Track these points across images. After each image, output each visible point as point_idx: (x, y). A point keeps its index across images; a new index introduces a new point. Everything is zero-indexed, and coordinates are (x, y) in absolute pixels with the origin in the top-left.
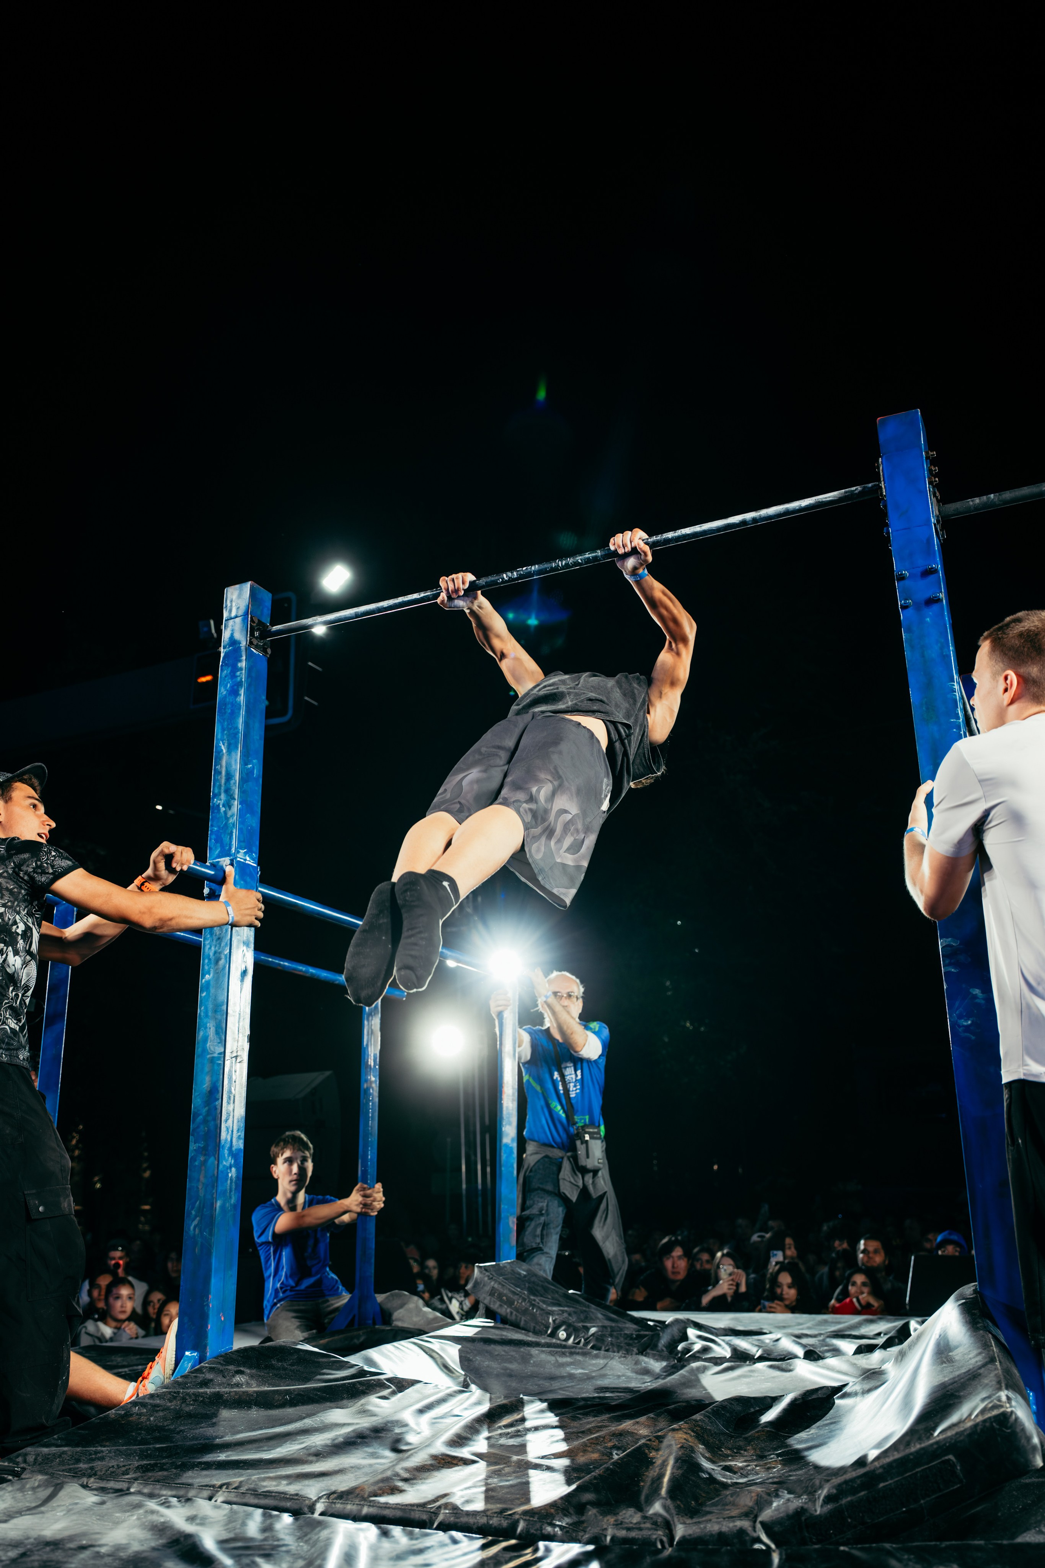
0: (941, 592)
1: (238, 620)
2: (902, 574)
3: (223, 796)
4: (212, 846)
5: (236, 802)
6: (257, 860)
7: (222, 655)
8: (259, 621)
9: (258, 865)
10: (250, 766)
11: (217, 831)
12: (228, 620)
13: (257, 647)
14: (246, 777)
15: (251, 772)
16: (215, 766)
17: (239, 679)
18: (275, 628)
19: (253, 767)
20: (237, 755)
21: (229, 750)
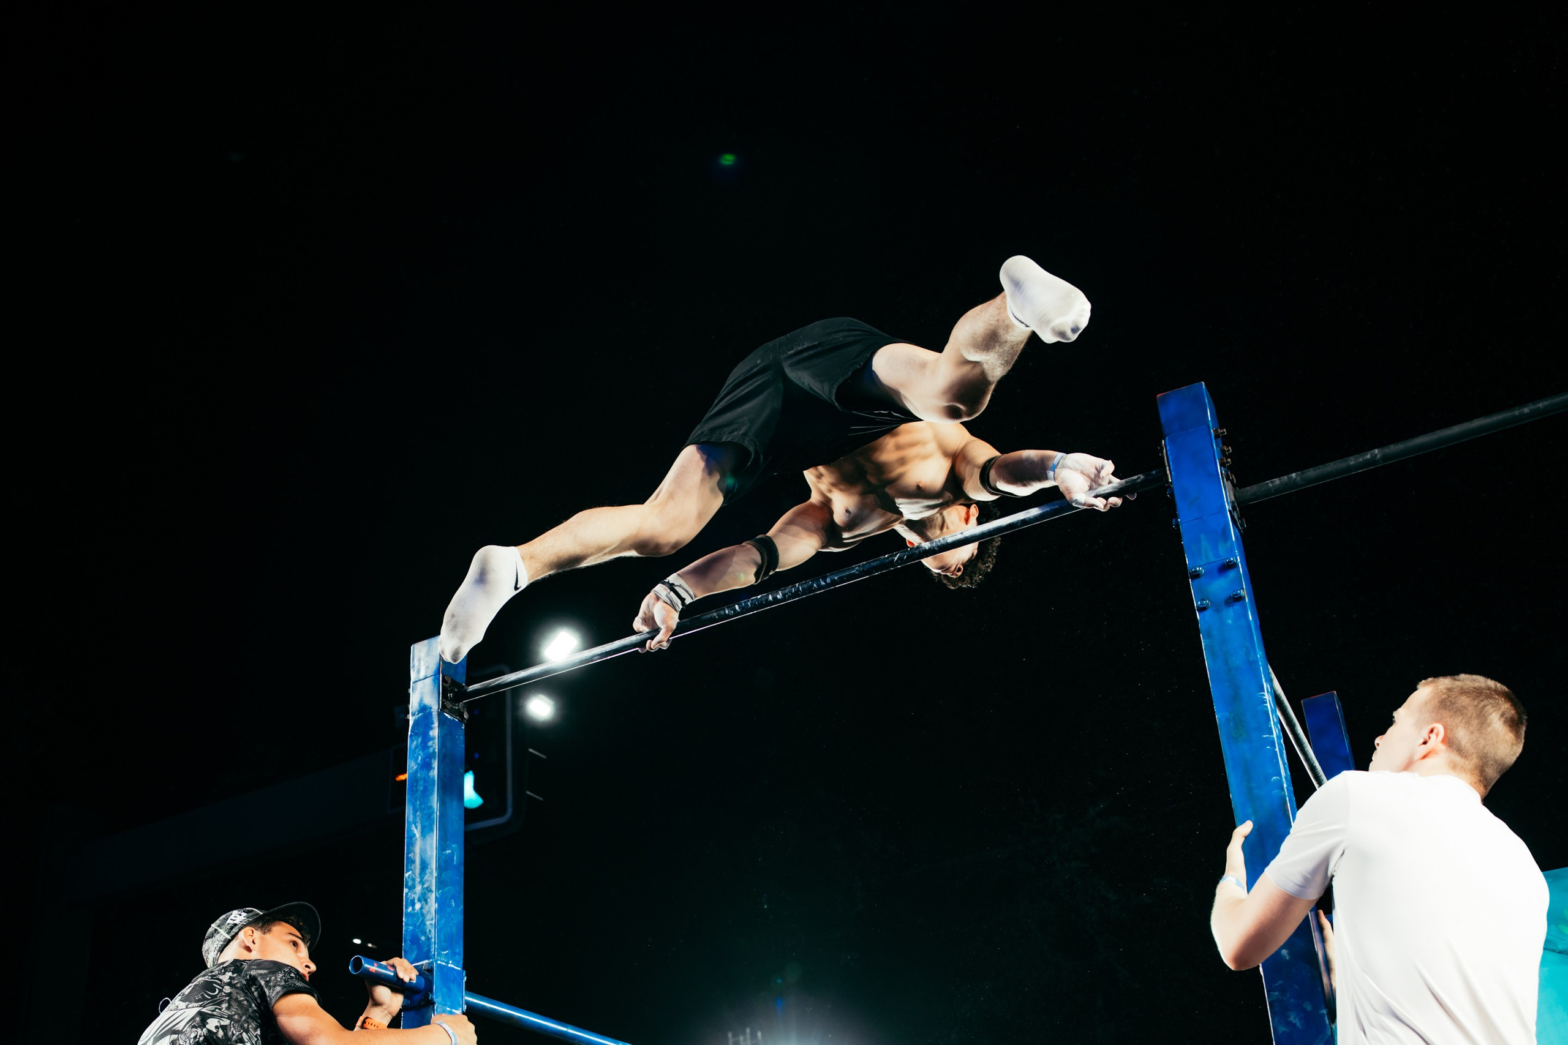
0: (1243, 589)
1: (429, 681)
2: (1196, 571)
3: (419, 888)
4: (408, 949)
5: (433, 895)
6: (461, 963)
7: (411, 723)
8: (452, 680)
9: (464, 968)
10: (448, 852)
11: (412, 929)
12: (416, 681)
13: (451, 712)
14: (444, 865)
15: (451, 856)
16: (408, 854)
17: (431, 750)
18: (472, 688)
19: (453, 853)
20: (432, 839)
21: (424, 833)
